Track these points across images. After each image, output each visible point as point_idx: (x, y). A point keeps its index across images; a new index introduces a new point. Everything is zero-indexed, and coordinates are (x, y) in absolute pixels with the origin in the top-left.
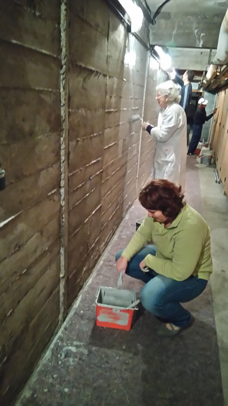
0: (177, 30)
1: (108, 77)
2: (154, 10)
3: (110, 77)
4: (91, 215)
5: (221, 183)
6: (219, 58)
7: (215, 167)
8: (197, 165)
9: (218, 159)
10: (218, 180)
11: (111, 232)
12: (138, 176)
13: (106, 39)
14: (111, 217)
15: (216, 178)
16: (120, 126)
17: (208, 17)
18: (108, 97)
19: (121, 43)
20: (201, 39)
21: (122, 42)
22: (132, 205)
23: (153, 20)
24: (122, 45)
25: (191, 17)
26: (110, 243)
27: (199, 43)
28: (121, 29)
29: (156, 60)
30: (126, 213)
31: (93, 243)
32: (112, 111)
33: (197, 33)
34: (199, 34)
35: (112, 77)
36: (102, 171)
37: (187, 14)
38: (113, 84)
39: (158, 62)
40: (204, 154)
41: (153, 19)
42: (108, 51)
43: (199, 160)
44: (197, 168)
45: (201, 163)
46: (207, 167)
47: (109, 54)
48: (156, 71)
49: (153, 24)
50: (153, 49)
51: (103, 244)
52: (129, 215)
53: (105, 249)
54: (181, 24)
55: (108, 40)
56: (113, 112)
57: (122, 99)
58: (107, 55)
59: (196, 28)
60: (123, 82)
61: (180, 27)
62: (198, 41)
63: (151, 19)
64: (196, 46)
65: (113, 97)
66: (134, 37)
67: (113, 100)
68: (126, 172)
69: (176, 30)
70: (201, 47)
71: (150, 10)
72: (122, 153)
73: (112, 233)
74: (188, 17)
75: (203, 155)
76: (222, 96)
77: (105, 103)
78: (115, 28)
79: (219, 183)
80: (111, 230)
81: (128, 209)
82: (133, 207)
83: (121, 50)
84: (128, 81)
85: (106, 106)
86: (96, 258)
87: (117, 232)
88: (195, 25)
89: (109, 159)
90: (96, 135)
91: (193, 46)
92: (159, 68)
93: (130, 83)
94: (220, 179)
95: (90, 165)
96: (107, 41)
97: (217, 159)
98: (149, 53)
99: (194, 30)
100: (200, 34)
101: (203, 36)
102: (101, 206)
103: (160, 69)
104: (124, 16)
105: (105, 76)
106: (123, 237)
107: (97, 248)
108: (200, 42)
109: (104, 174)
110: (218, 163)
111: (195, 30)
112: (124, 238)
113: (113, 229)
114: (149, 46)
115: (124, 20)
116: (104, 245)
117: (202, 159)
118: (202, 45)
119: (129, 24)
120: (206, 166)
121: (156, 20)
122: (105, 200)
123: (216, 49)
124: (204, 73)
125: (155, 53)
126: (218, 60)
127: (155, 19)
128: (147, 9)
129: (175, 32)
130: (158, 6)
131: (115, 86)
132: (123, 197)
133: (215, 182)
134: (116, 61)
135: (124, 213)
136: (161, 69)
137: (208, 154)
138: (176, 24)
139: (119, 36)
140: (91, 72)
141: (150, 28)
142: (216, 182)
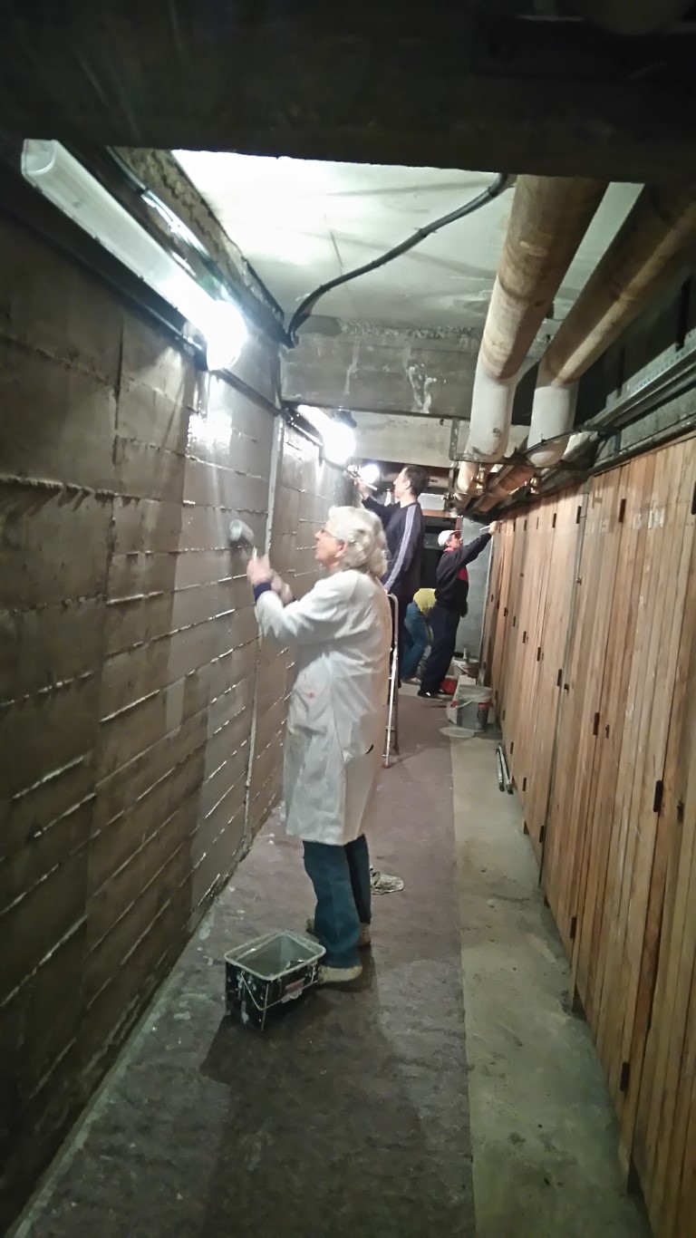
0: (358, 365)
1: (118, 503)
2: (291, 309)
3: (127, 500)
4: (35, 971)
5: (514, 790)
6: (477, 447)
7: (500, 736)
8: (445, 731)
9: (504, 712)
10: (508, 782)
11: (133, 1004)
12: (250, 783)
13: (112, 392)
14: (134, 948)
15: (500, 775)
16: (172, 639)
17: (443, 335)
18: (118, 559)
19: (173, 400)
20: (425, 393)
21: (177, 398)
22: (230, 883)
23: (289, 334)
24: (176, 405)
25: (396, 333)
26: (125, 1050)
27: (420, 403)
28: (173, 362)
29: (308, 439)
30: (204, 914)
31: (43, 1073)
32: (140, 599)
33: (415, 377)
34: (420, 377)
35: (138, 500)
36: (94, 798)
37: (385, 325)
38: (143, 517)
39: (315, 443)
40: (465, 697)
41: (290, 331)
42: (120, 425)
43: (452, 713)
44: (447, 739)
45: (460, 723)
46: (476, 735)
47: (123, 433)
48: (308, 467)
49: (290, 345)
50: (294, 413)
51: (96, 1057)
52: (212, 924)
53: (101, 1078)
54: (370, 349)
55: (117, 395)
56: (142, 603)
57: (179, 559)
58: (113, 438)
59: (412, 363)
60: (183, 509)
61: (365, 358)
62: (417, 397)
63: (284, 331)
64: (414, 410)
65: (141, 557)
66: (222, 383)
67: (143, 565)
68: (202, 779)
69: (355, 362)
70: (428, 413)
71: (278, 309)
72: (184, 721)
73: (139, 1006)
74: (387, 332)
75: (462, 701)
76: (507, 534)
77: (106, 578)
78: (148, 359)
79: (511, 792)
80: (132, 997)
81: (210, 901)
82: (231, 889)
83: (171, 420)
84: (204, 504)
85: (112, 587)
86: (59, 1124)
87: (158, 999)
88: (407, 354)
89: (124, 751)
90: (66, 687)
91: (405, 410)
92: (321, 459)
93: (210, 509)
94: (513, 779)
95: (33, 792)
96: (112, 399)
97: (502, 714)
98: (280, 423)
99: (405, 365)
100: (424, 379)
101: (431, 384)
102: (84, 925)
103: (323, 462)
104: (180, 329)
105: (105, 498)
106: (180, 1016)
107: (66, 1084)
108: (423, 402)
109: (102, 807)
110: (506, 724)
111: (408, 368)
112: (180, 1021)
113: (141, 991)
114: (278, 405)
115: (181, 337)
116: (100, 1061)
117: (460, 710)
118: (430, 409)
119: (199, 347)
120: (473, 732)
121: (296, 333)
122: (104, 895)
123: (469, 419)
124: (451, 474)
125: (302, 422)
126: (476, 451)
127: (295, 330)
128: (269, 307)
129: (352, 369)
130: (300, 299)
131: (150, 524)
132: (189, 865)
133: (498, 787)
134: (151, 454)
135: (195, 916)
136: (327, 462)
137: (479, 697)
138: (356, 349)
139: (164, 384)
140: (45, 492)
141: (280, 355)
142: (502, 788)
